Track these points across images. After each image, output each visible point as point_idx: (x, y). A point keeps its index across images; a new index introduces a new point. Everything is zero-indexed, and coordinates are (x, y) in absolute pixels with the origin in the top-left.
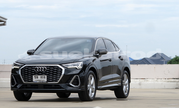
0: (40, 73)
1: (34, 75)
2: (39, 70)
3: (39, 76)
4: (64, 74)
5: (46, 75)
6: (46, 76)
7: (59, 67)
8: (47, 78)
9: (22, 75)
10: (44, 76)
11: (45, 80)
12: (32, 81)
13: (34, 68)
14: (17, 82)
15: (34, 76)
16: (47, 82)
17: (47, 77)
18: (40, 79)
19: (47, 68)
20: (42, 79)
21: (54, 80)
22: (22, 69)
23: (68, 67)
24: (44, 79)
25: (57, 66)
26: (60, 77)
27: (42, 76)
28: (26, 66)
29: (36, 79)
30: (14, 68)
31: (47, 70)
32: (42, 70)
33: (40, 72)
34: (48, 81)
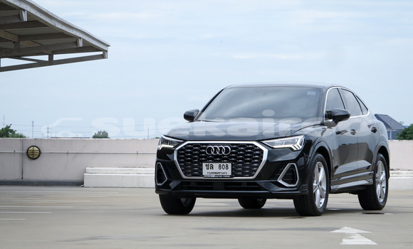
0: (218, 158)
1: (205, 161)
2: (215, 152)
3: (216, 165)
4: (267, 161)
5: (229, 161)
6: (230, 165)
7: (256, 147)
8: (232, 169)
9: (180, 162)
10: (225, 164)
11: (229, 172)
12: (201, 174)
13: (205, 148)
14: (168, 175)
15: (204, 164)
16: (231, 176)
17: (232, 165)
18: (218, 171)
19: (232, 149)
20: (222, 171)
21: (247, 173)
22: (180, 149)
23: (274, 147)
24: (225, 171)
25: (252, 145)
26: (258, 167)
27: (222, 164)
28: (189, 144)
29: (210, 171)
30: (163, 148)
31: (232, 153)
32: (221, 152)
33: (218, 156)
34: (234, 174)
